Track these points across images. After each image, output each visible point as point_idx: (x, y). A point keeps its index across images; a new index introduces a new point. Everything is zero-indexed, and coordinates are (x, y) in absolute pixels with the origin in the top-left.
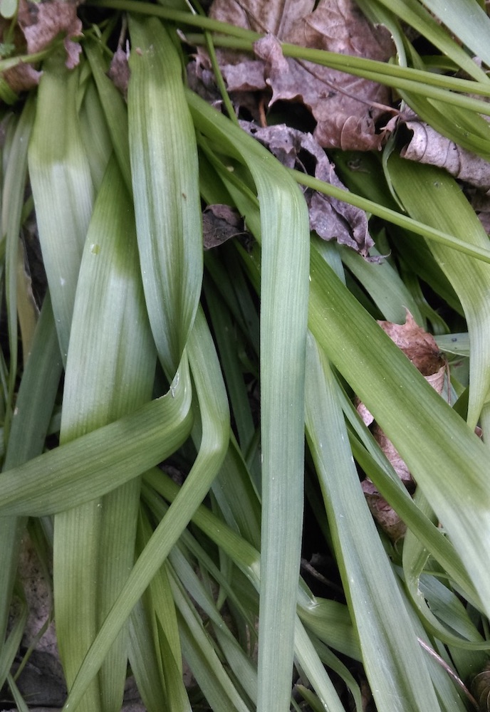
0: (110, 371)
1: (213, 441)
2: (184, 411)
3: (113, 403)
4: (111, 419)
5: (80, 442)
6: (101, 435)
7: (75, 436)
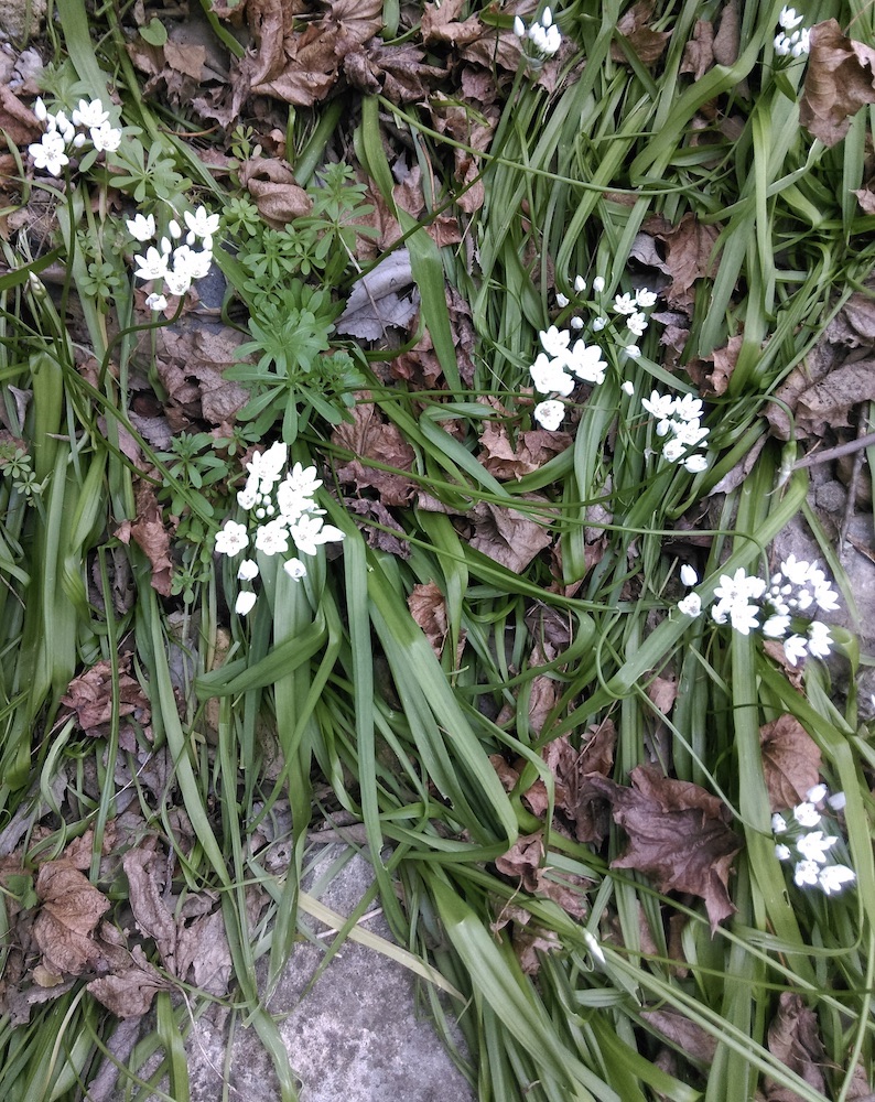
0: (293, 618)
1: (334, 639)
2: (323, 628)
3: (295, 632)
4: (295, 637)
5: (282, 648)
6: (290, 644)
7: (280, 646)
